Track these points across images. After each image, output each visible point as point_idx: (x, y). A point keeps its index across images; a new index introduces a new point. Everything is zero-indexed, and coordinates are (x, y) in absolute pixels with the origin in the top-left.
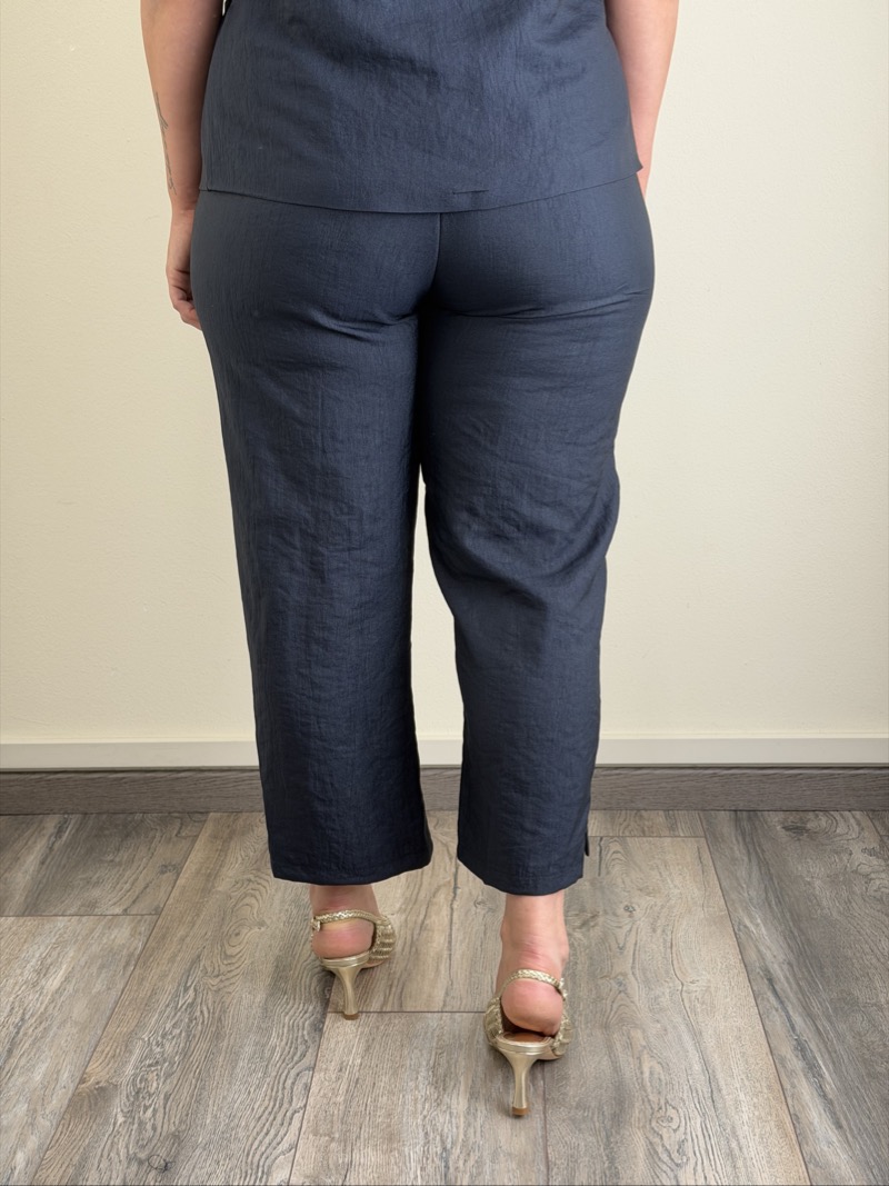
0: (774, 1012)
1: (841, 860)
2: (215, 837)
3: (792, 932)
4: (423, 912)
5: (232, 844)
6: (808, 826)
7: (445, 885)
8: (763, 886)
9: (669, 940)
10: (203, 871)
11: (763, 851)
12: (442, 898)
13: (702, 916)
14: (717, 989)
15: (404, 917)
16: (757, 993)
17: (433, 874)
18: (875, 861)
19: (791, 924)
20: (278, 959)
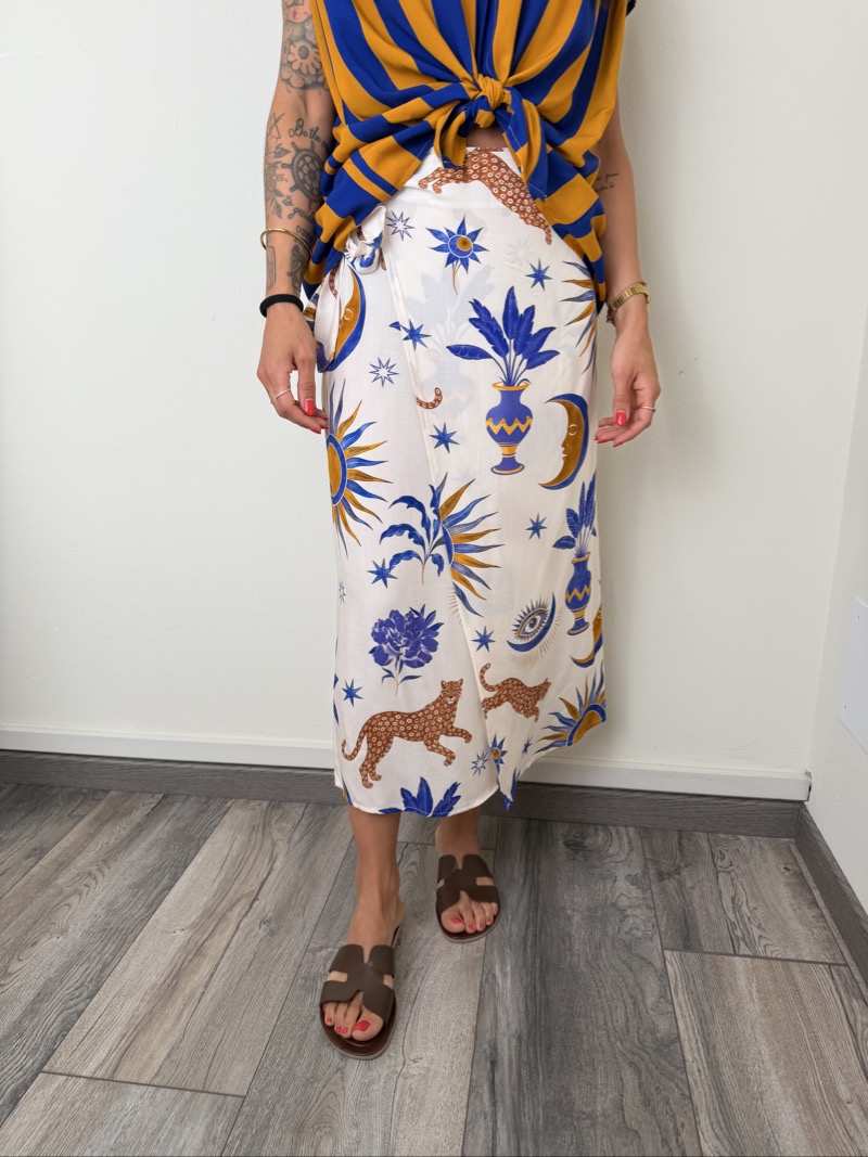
0: (481, 1121)
1: (605, 889)
2: (97, 819)
3: (535, 988)
4: (210, 931)
5: (106, 827)
6: (588, 842)
7: (247, 895)
8: (526, 918)
9: (415, 991)
10: (60, 859)
11: (539, 870)
12: (238, 909)
13: (459, 957)
14: (436, 1072)
15: (190, 935)
16: (474, 1084)
17: (245, 879)
18: (635, 892)
19: (538, 974)
20: (45, 986)
